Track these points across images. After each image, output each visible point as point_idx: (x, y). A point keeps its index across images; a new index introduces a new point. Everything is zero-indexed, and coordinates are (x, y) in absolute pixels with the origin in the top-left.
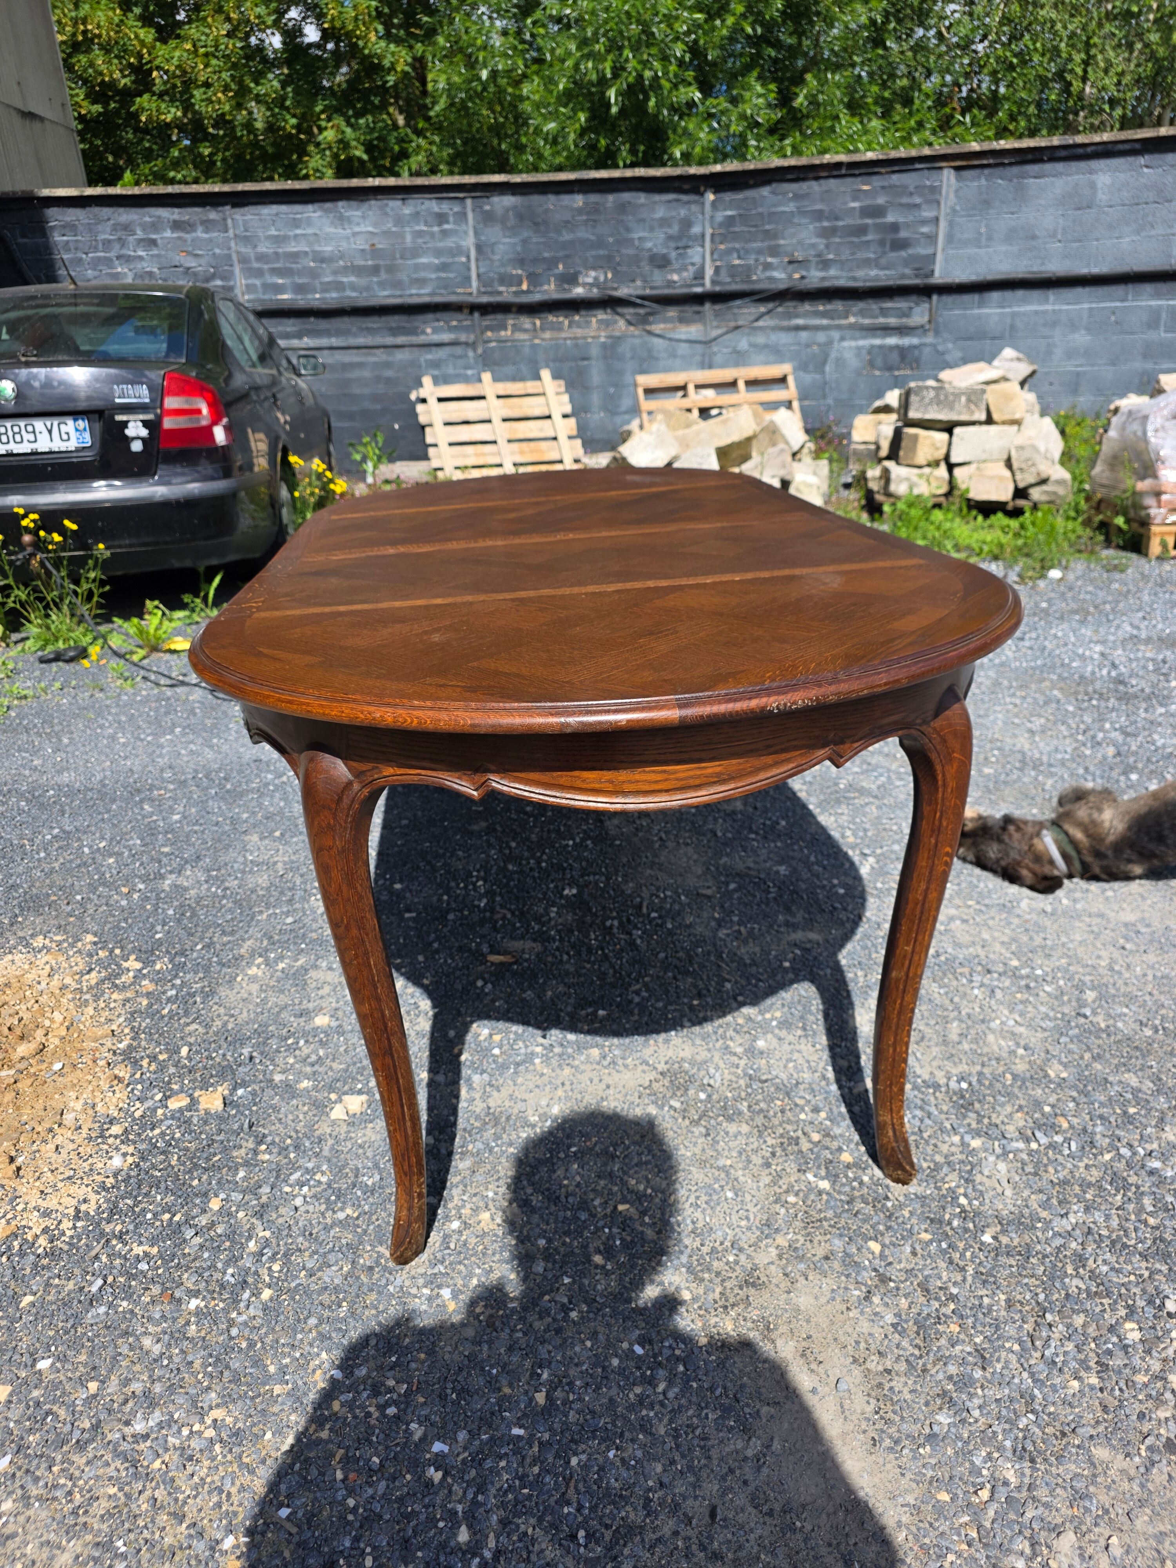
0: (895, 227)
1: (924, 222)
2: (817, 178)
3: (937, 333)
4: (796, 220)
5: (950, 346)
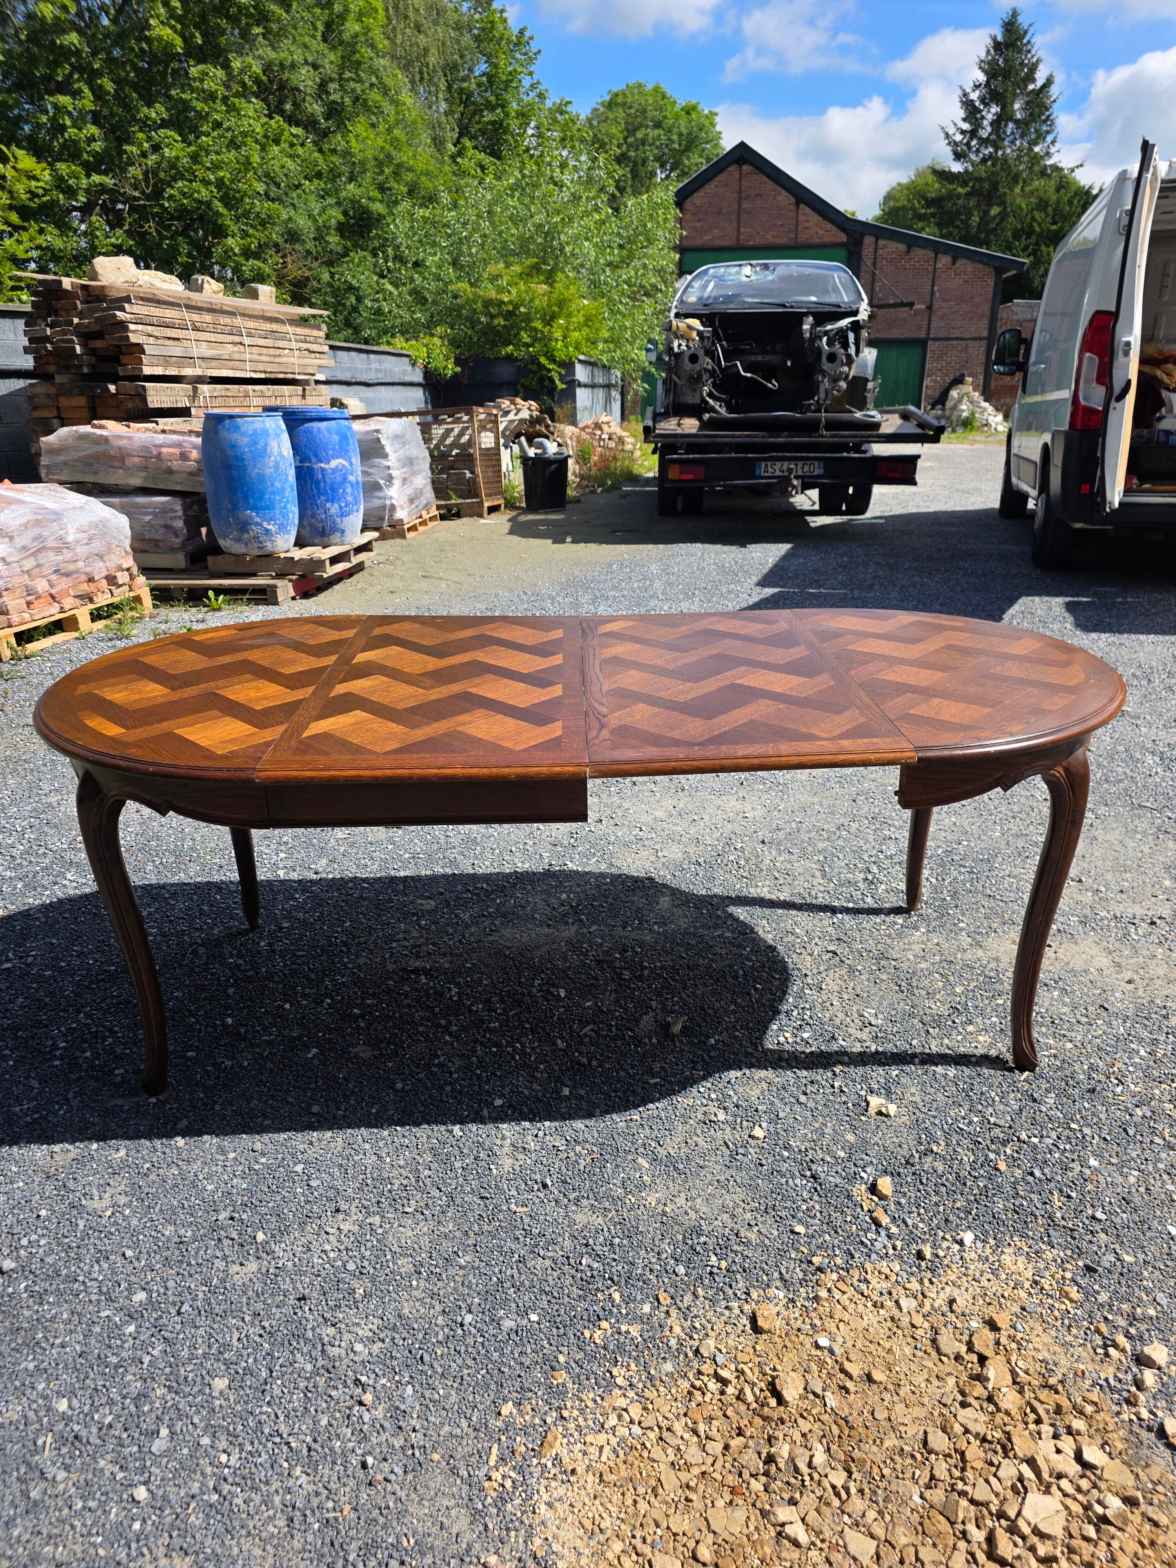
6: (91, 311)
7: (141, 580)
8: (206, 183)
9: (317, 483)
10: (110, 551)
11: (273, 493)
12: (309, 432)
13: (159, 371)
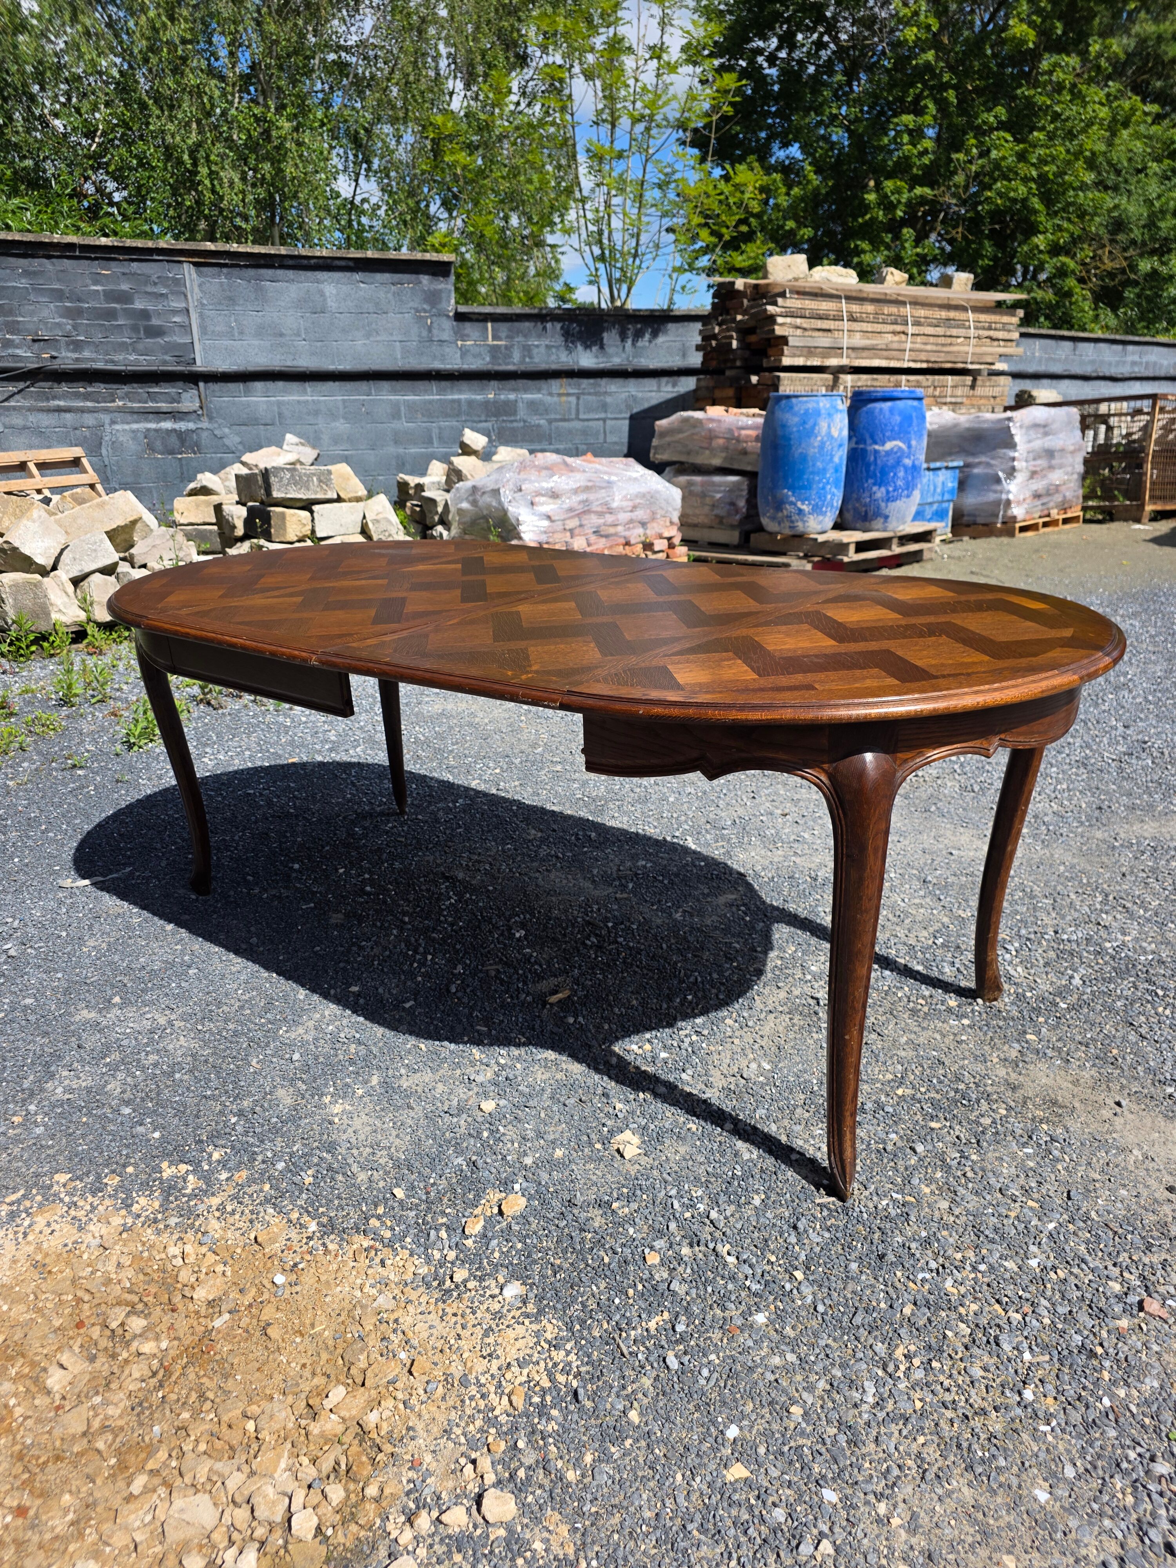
0: (145, 314)
1: (175, 312)
2: (49, 257)
3: (211, 419)
4: (32, 297)
5: (227, 430)
6: (752, 307)
7: (684, 549)
8: (1026, 180)
9: (868, 465)
10: (653, 519)
11: (813, 473)
12: (871, 412)
13: (800, 361)
